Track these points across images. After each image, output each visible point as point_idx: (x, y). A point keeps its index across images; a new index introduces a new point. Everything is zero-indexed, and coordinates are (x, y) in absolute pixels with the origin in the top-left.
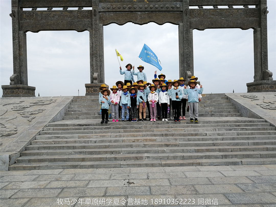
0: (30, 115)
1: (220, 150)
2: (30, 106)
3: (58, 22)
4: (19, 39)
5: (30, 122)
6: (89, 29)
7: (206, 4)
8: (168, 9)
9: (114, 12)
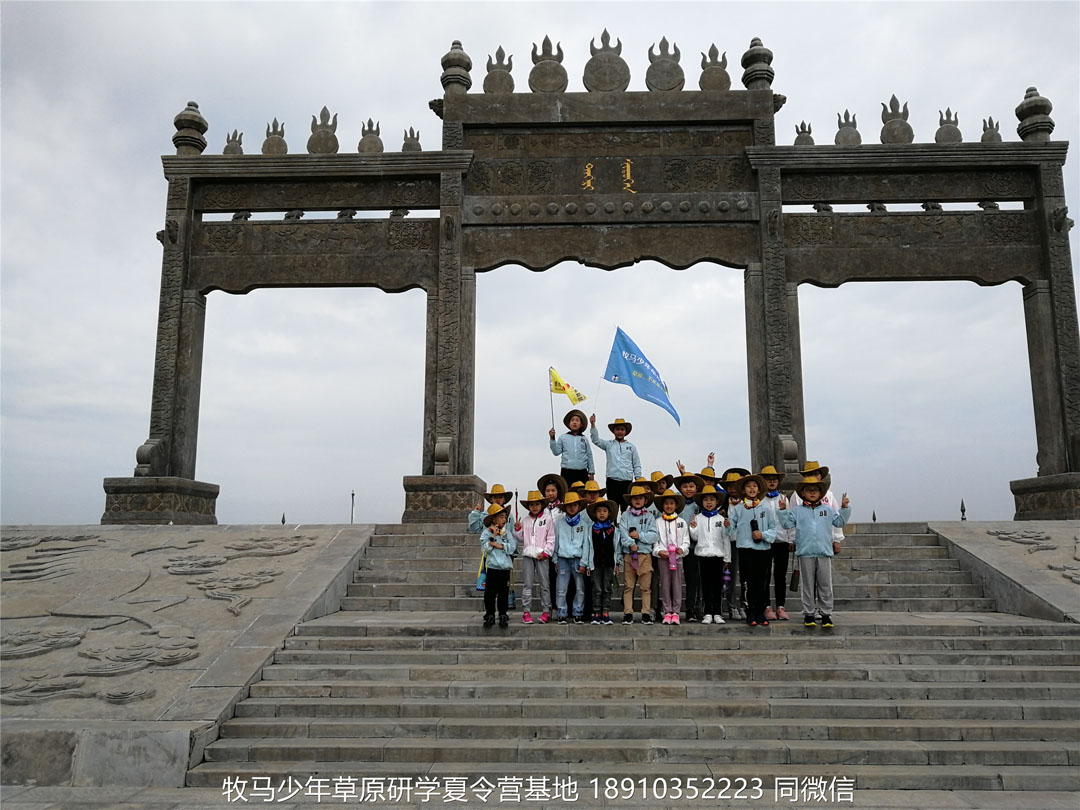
0: (233, 590)
1: (919, 735)
2: (228, 558)
3: (320, 259)
4: (180, 317)
5: (237, 615)
6: (424, 282)
7: (842, 197)
8: (708, 215)
9: (516, 225)
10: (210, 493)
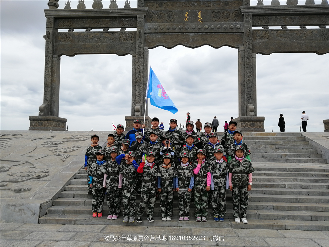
0: (64, 152)
2: (63, 142)
3: (97, 45)
4: (52, 64)
5: (64, 161)
6: (131, 52)
7: (273, 24)
8: (226, 30)
9: (162, 33)
10: (64, 121)
